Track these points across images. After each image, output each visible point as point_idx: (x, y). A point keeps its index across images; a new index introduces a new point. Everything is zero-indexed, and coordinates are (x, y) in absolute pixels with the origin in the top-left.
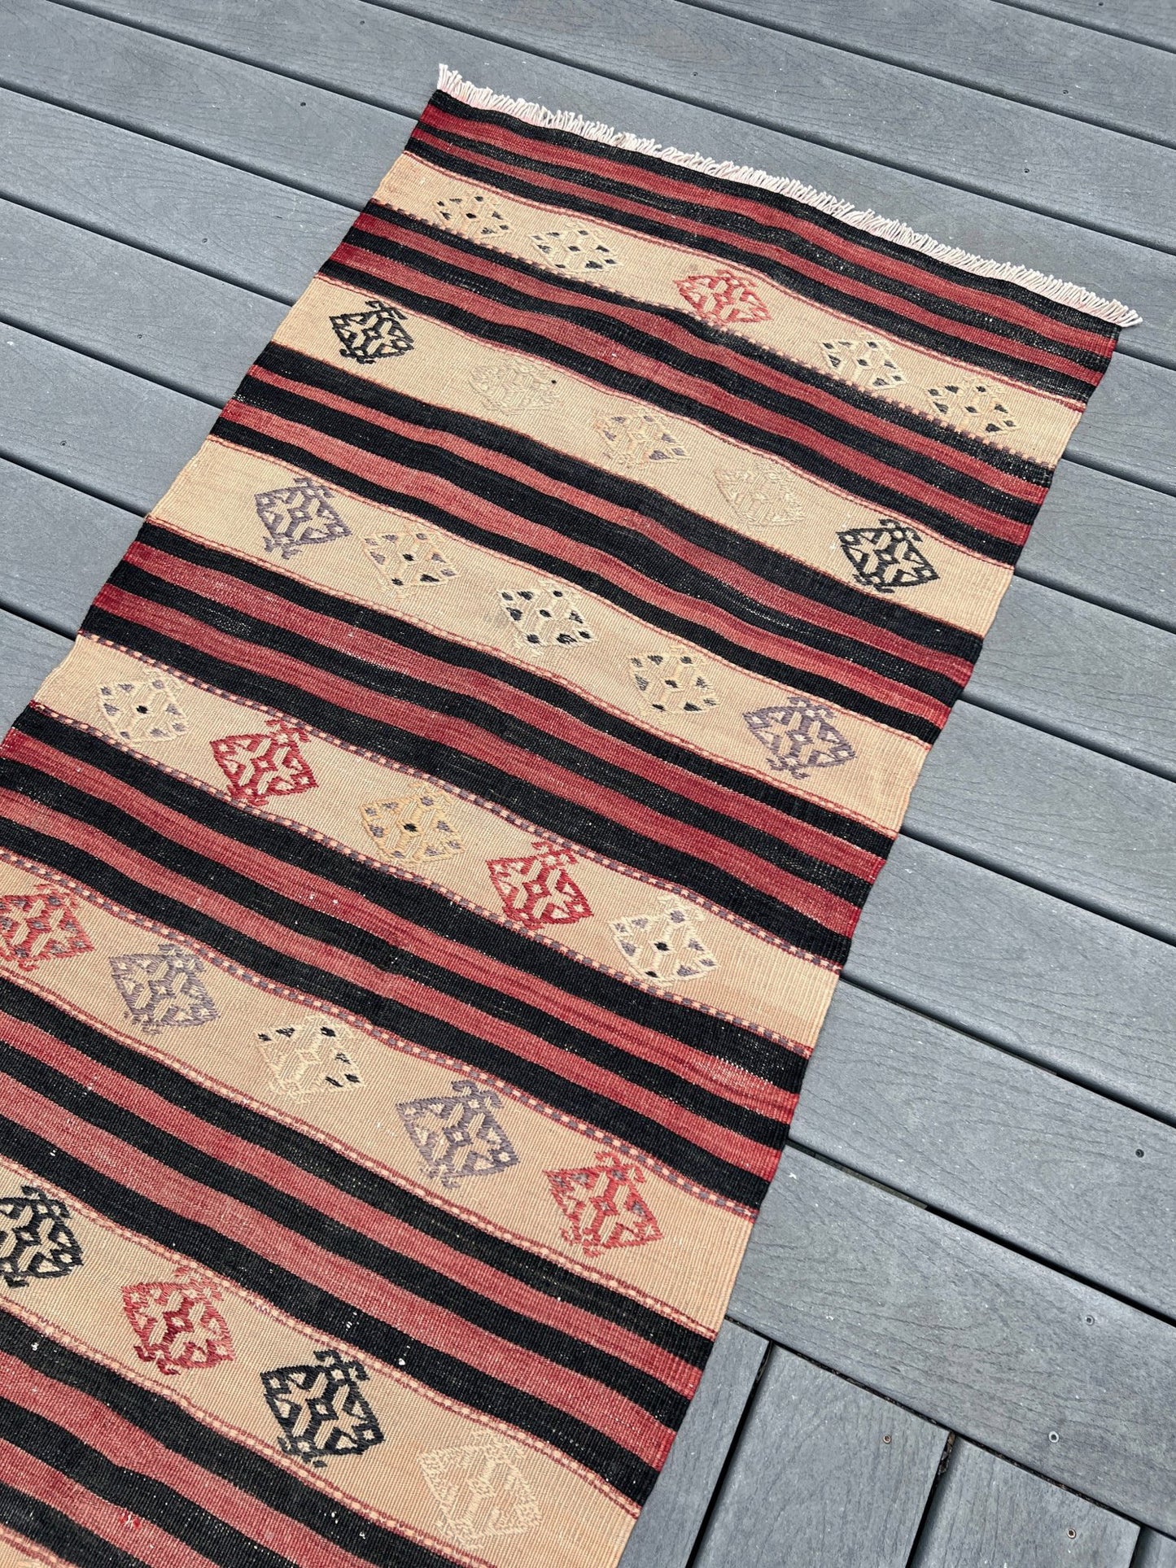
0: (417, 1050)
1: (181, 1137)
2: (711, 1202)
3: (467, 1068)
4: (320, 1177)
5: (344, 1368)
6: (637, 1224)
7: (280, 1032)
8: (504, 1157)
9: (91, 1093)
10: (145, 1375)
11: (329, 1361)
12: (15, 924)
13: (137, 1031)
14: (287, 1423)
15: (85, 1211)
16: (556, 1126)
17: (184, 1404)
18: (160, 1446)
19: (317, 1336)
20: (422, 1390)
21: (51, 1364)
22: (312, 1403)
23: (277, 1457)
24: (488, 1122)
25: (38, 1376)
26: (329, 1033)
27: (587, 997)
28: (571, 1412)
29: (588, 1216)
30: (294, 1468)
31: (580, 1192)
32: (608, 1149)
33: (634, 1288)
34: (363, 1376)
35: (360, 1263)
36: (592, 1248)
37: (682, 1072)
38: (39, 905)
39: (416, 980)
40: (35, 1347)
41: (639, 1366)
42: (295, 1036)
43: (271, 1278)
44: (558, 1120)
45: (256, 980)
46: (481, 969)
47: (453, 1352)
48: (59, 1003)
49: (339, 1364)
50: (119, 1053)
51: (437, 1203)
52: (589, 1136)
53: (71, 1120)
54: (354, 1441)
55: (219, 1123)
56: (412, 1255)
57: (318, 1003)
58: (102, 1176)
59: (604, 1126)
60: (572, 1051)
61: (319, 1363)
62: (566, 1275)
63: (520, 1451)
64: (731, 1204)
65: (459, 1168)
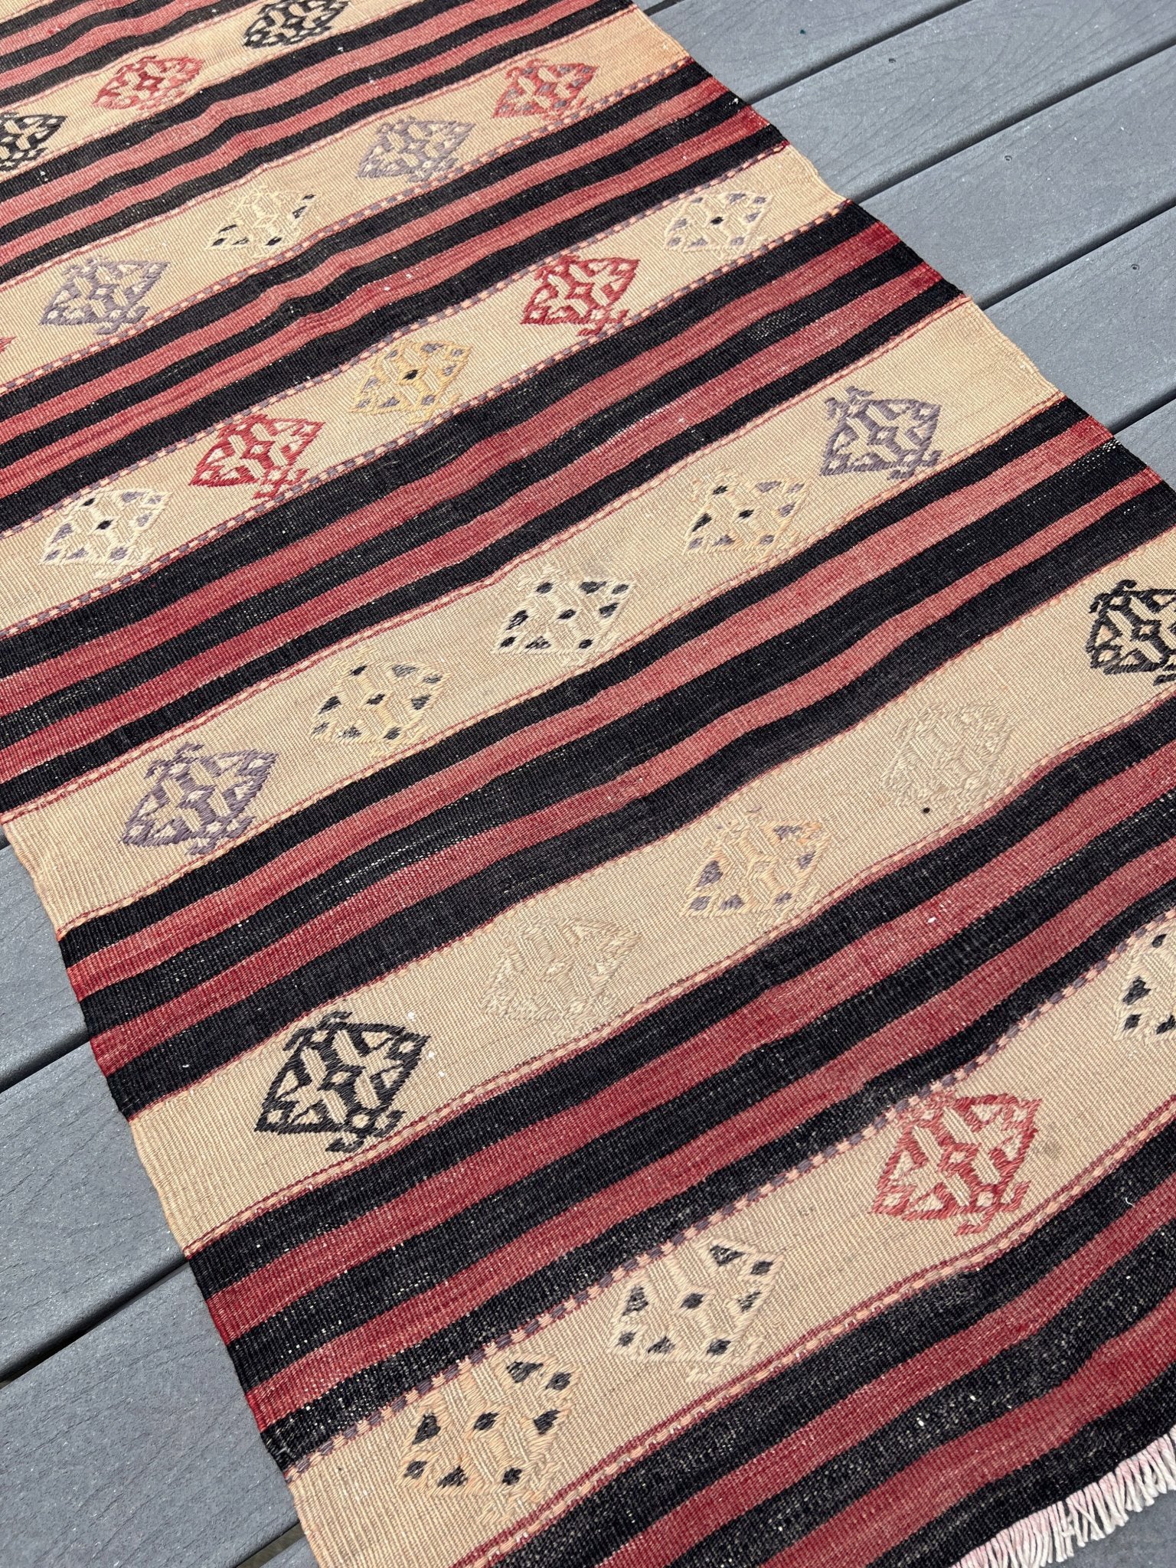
1: (280, 123)
3: (149, 324)
5: (18, 161)
8: (53, 315)
10: (132, 57)
12: (559, 75)
15: (278, 54)
16: (41, 363)
18: (82, 54)
19: (56, 153)
22: (17, 136)
24: (92, 318)
26: (272, 242)
27: (121, 443)
38: (565, 94)
39: (262, 321)
40: (214, 11)
43: (122, 142)
46: (225, 372)
48: (462, 83)
49: (23, 159)
50: (384, 105)
51: (66, 256)
53: (356, 66)
56: (48, 226)
57: (306, 244)
60: (88, 407)
61: (38, 148)
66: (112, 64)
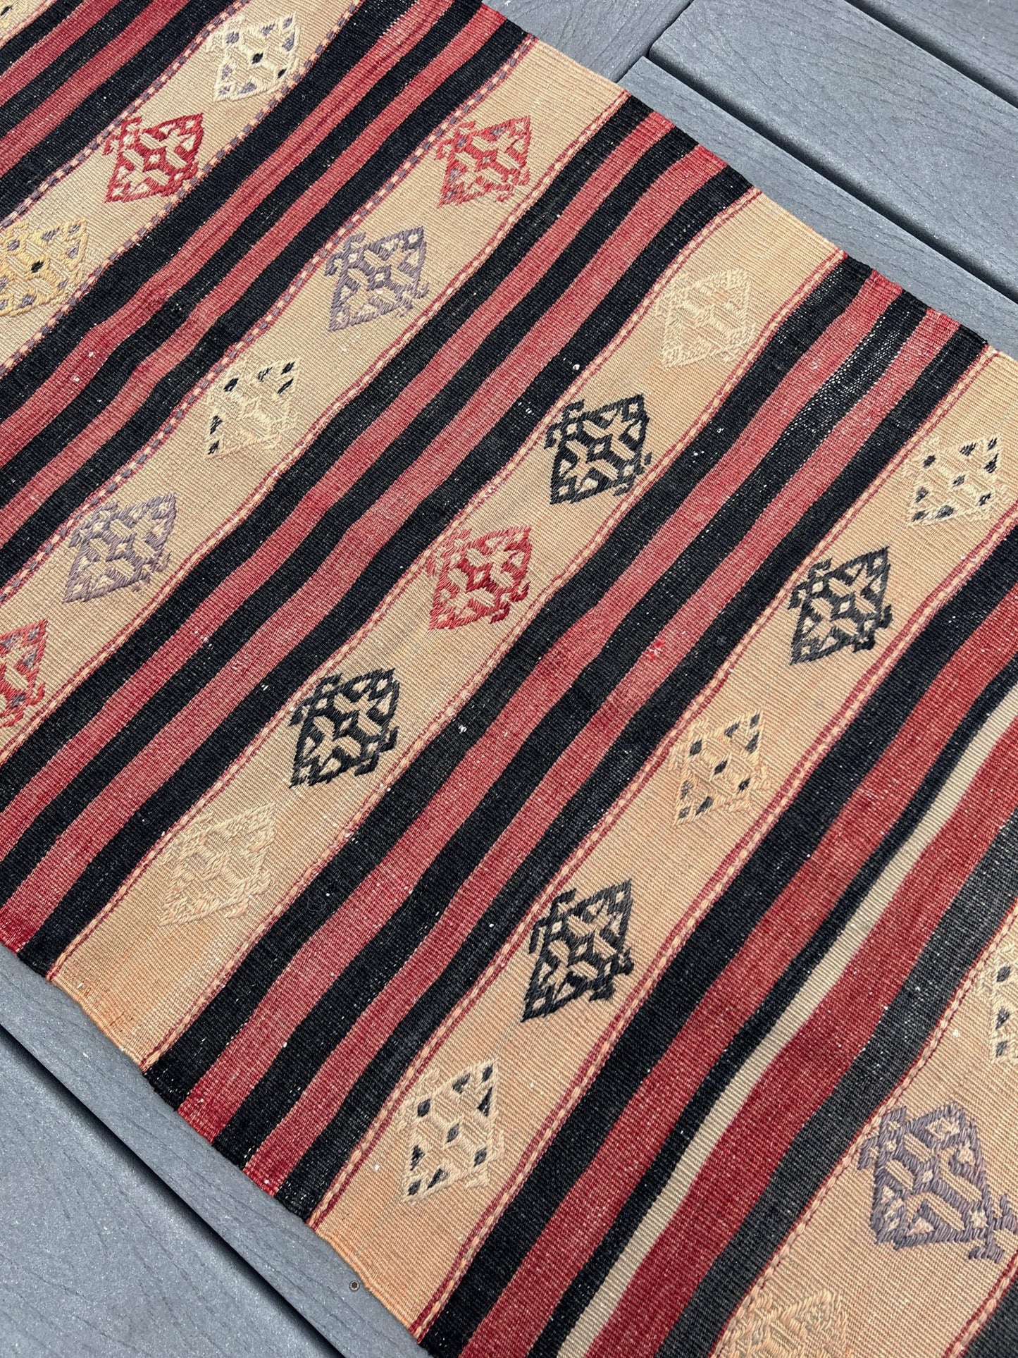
0: (280, 304)
2: (510, 70)
3: (315, 260)
4: (378, 415)
6: (512, 136)
7: (213, 430)
8: (413, 239)
10: (522, 615)
11: (557, 435)
14: (604, 483)
15: (338, 658)
16: (399, 190)
17: (559, 583)
18: (592, 612)
20: (606, 354)
21: (484, 712)
22: (591, 457)
23: (631, 499)
24: (375, 248)
25: (493, 728)
26: (232, 383)
29: (490, 175)
30: (646, 484)
31: (468, 178)
32: (436, 147)
33: (567, 150)
34: (579, 405)
35: (474, 390)
36: (521, 178)
40: (463, 729)
42: (223, 417)
43: (464, 480)
44: (394, 186)
47: (581, 320)
49: (562, 427)
51: (437, 307)
52: (417, 162)
54: (637, 423)
56: (480, 341)
57: (198, 391)
58: (308, 637)
59: (414, 147)
60: (332, 161)
61: (556, 446)
62: (540, 204)
65: (410, 281)
66: (544, 599)
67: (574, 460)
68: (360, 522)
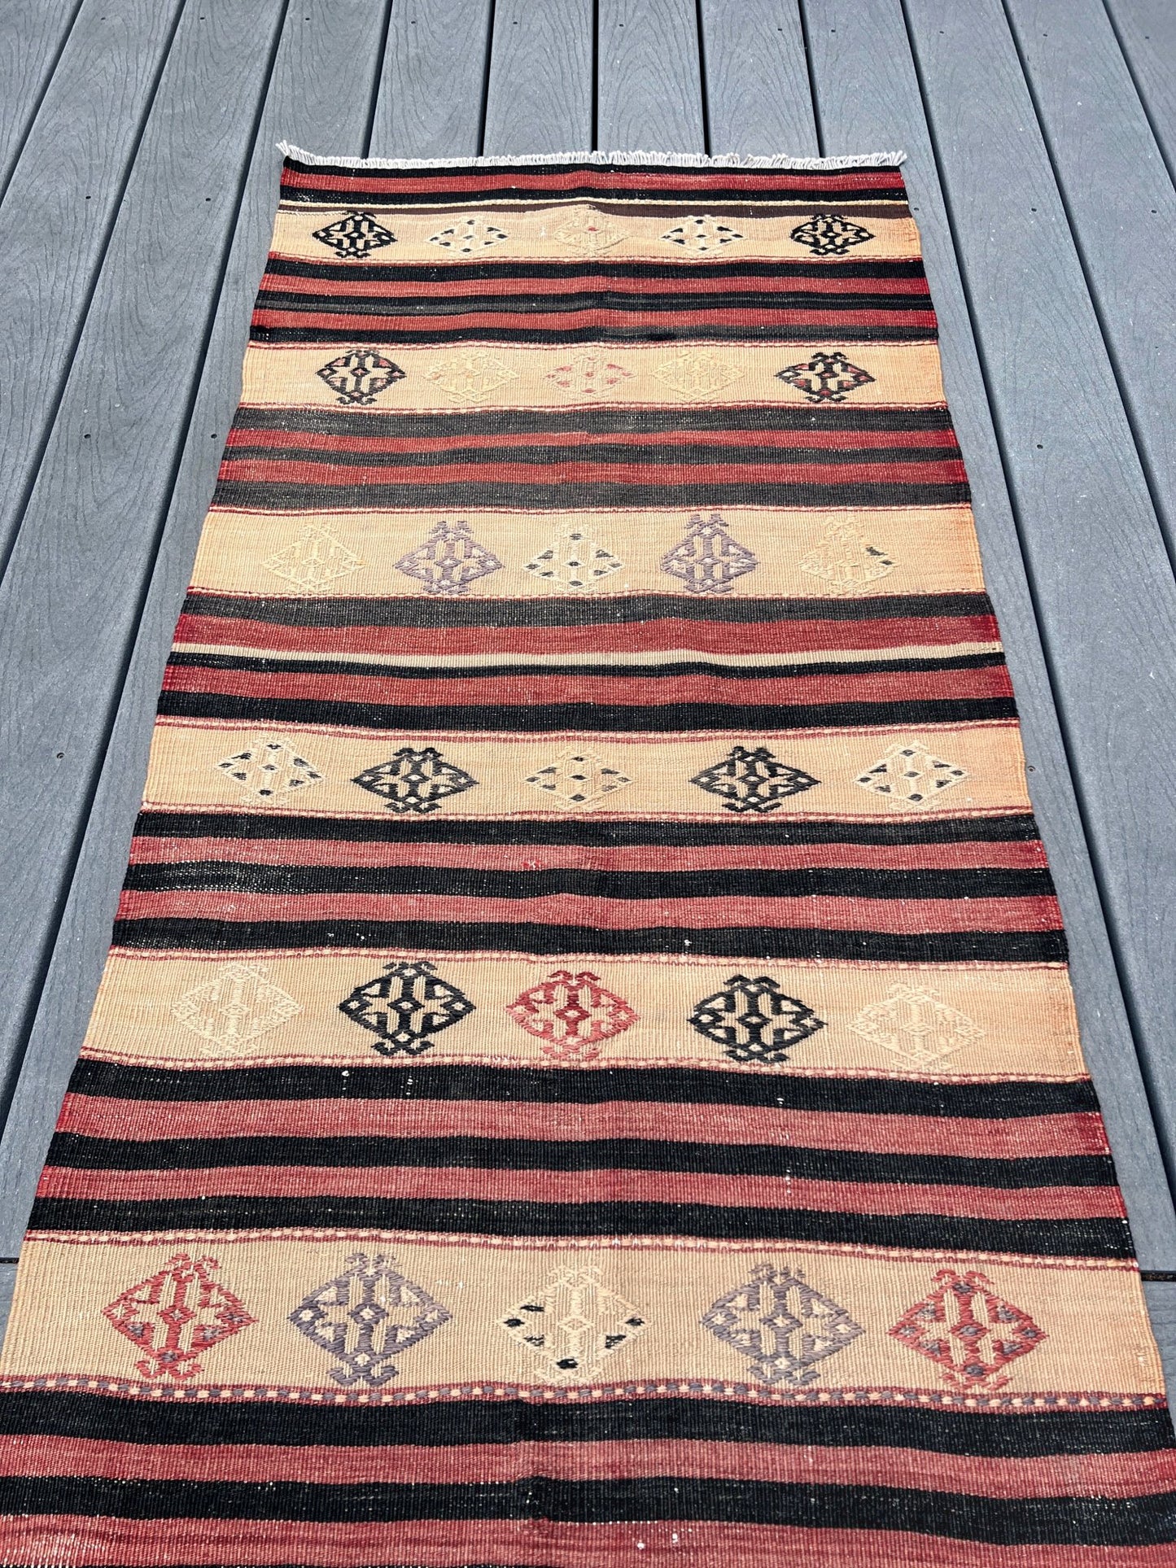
0: (455, 1393)
1: (665, 1175)
2: (52, 1377)
3: (387, 1399)
4: (500, 1202)
5: (399, 1045)
6: (135, 1312)
7: (620, 1338)
8: (307, 1315)
9: (783, 1174)
10: (576, 963)
11: (416, 1044)
12: (995, 1319)
13: (777, 1261)
14: (432, 982)
15: (714, 1064)
16: (258, 1380)
17: (533, 957)
18: (536, 921)
19: (437, 1059)
20: (318, 1059)
21: (664, 936)
22: (417, 1006)
23: (431, 955)
24: (338, 1347)
25: (670, 923)
26: (565, 1364)
28: (164, 1104)
29: (193, 1293)
30: (412, 954)
31: (208, 1317)
32: (188, 1382)
33: (125, 1243)
34: (379, 1047)
35: (422, 1140)
36: (180, 1263)
37: (116, 1525)
38: (988, 1357)
39: (493, 1485)
40: (687, 942)
41: (102, 1173)
42: (602, 1341)
43: (504, 1087)
44: (257, 1388)
45: (684, 1388)
46: (416, 1542)
47: (299, 1103)
48: (882, 1252)
49: (405, 1046)
50: (781, 1228)
51: (363, 1233)
52: (215, 1387)
53: (784, 1139)
54: (365, 995)
55: (634, 1206)
56: (372, 1170)
57: (597, 1394)
58: (720, 1102)
59: (201, 1407)
60: (264, 1485)
61: (426, 1039)
62: (201, 1223)
63: (206, 1052)
64: (29, 1385)
65: (354, 1280)
66: (553, 958)
67: (428, 1018)
68: (601, 1136)
